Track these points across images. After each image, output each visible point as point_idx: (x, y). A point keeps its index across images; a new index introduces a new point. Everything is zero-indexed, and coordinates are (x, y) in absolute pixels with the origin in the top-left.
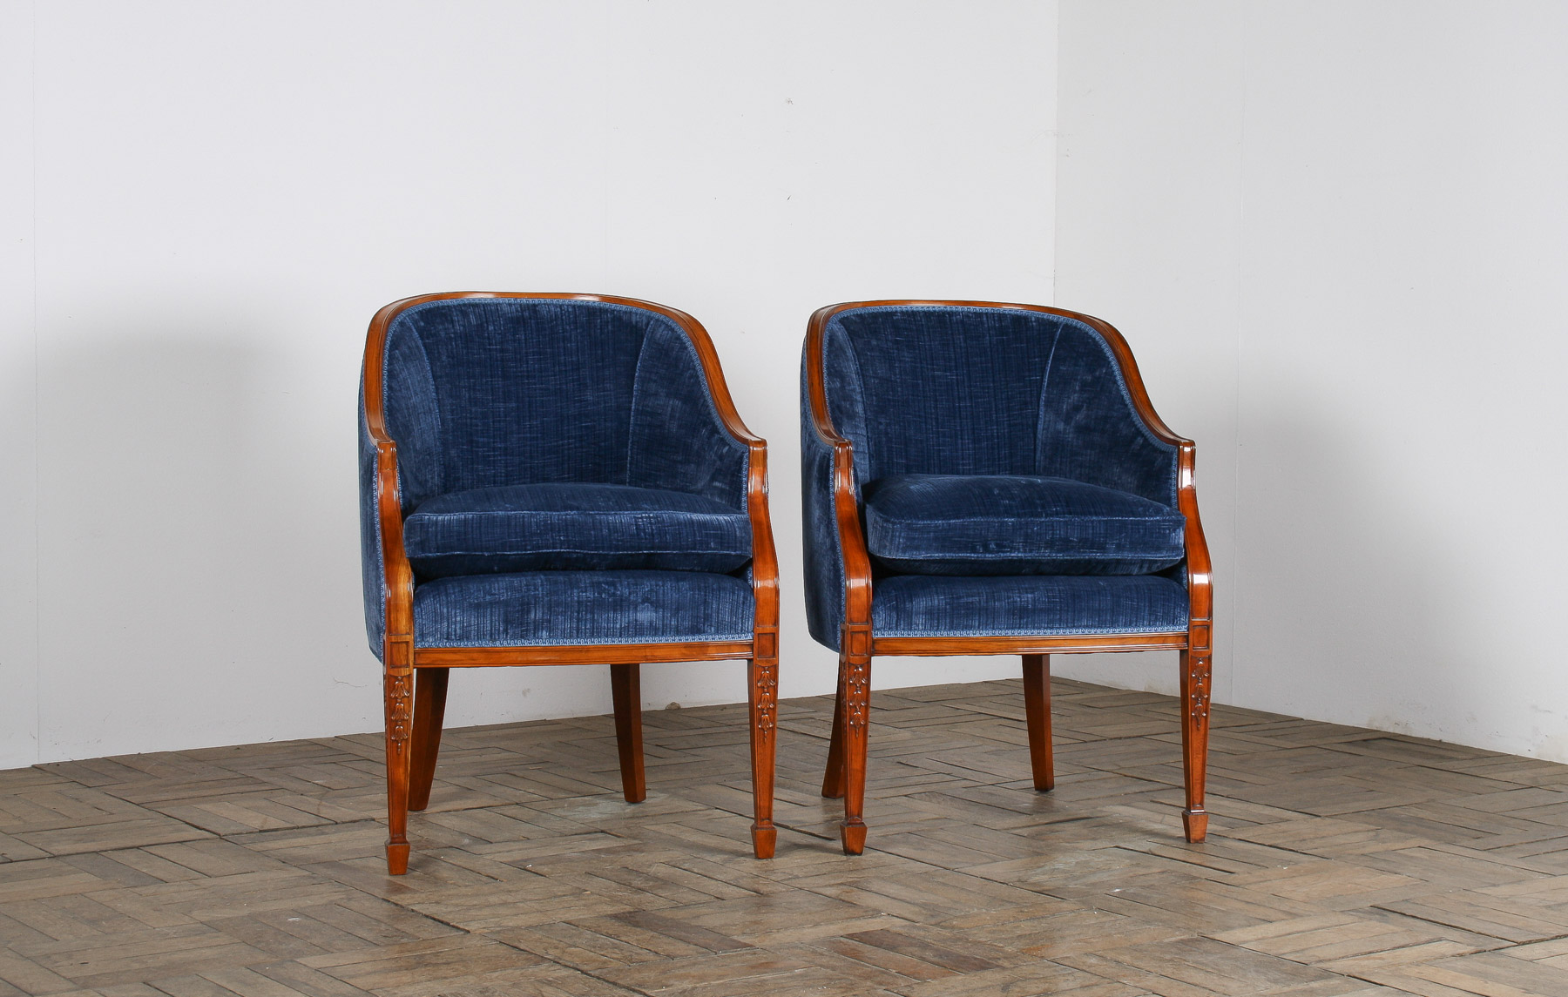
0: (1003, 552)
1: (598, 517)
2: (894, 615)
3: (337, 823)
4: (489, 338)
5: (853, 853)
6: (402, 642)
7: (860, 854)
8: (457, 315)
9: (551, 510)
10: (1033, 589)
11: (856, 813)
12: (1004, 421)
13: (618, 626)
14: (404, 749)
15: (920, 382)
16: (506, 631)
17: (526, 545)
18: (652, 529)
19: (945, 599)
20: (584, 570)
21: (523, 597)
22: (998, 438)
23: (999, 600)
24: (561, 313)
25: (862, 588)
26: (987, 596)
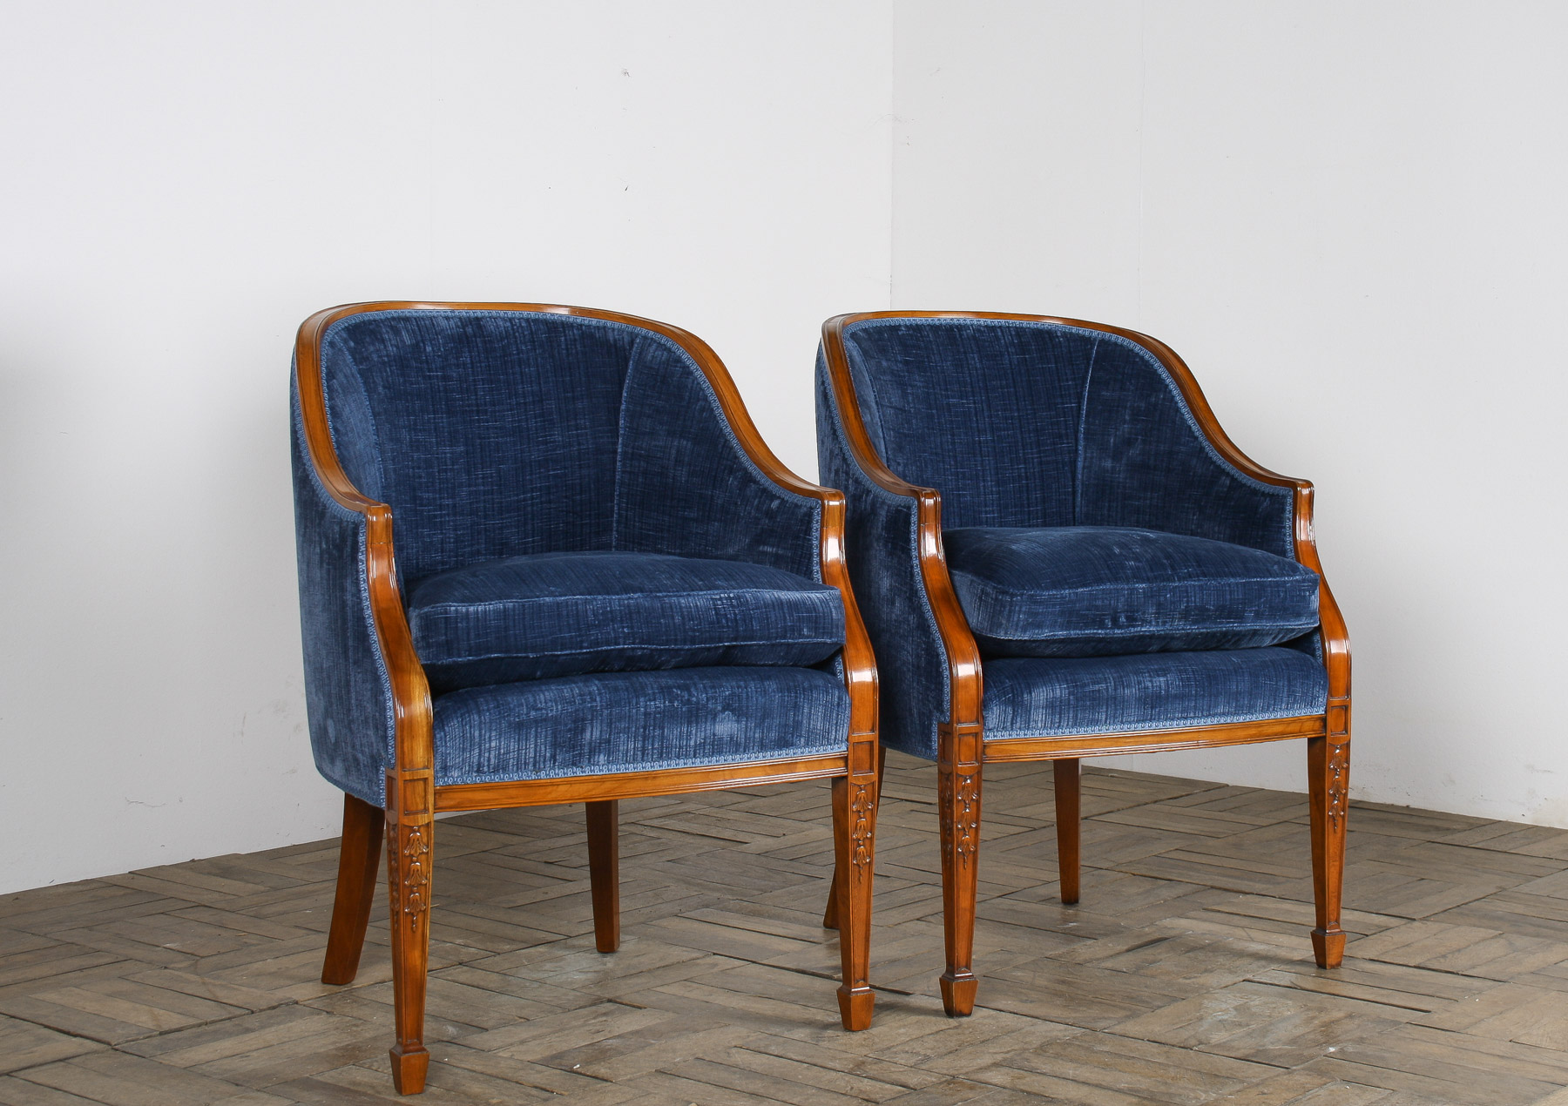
0: (1134, 626)
1: (667, 600)
2: (1010, 710)
3: (253, 1012)
4: (427, 362)
5: (961, 1014)
6: (418, 780)
7: (969, 1015)
8: (388, 332)
9: (608, 594)
10: (1164, 670)
11: (964, 964)
12: (1033, 458)
13: (692, 743)
14: (420, 924)
15: (934, 411)
16: (553, 757)
17: (582, 642)
18: (735, 614)
19: (1068, 687)
20: (646, 670)
21: (577, 710)
22: (1027, 479)
23: (1129, 686)
24: (513, 329)
25: (970, 677)
26: (1115, 683)
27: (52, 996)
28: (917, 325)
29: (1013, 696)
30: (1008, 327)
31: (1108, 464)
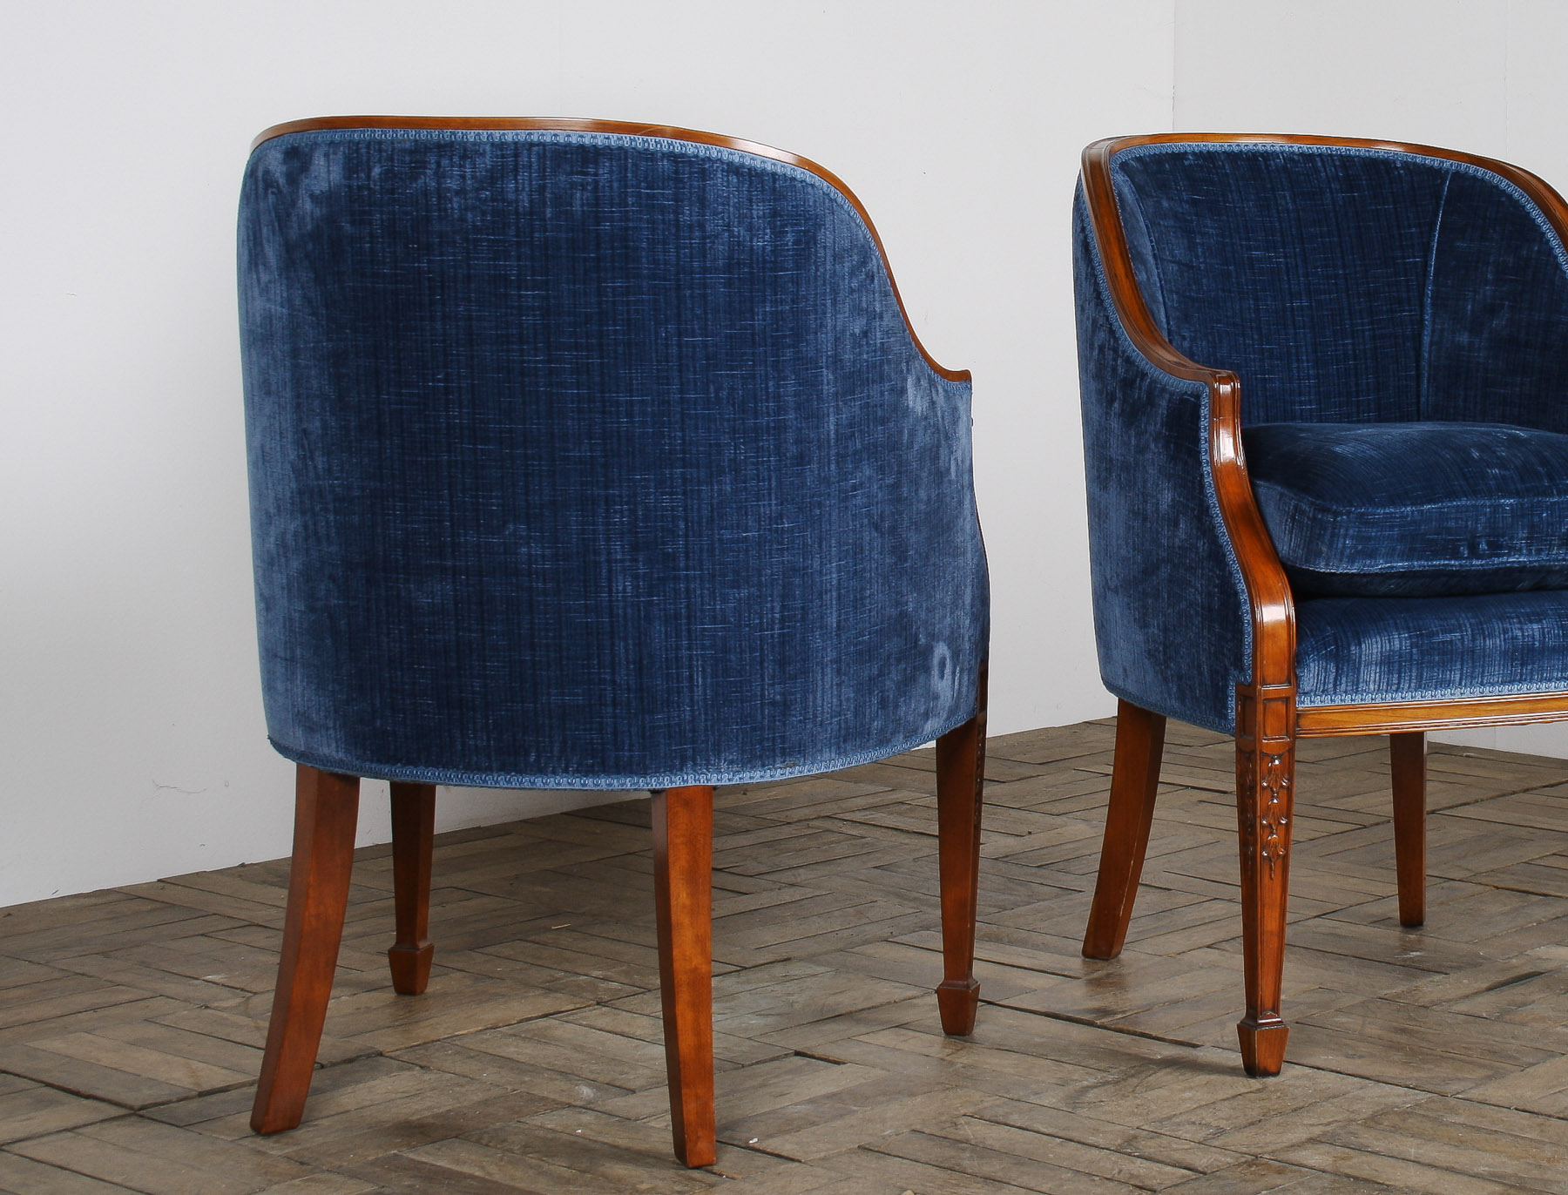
0: (1498, 556)
2: (1332, 667)
5: (1266, 1073)
7: (1276, 1074)
10: (1538, 614)
11: (1271, 1008)
12: (1363, 331)
15: (1231, 268)
19: (1410, 637)
22: (1355, 360)
23: (1491, 636)
25: (1280, 622)
26: (1472, 631)
27: (56, 1045)
28: (1208, 152)
29: (1337, 648)
30: (1331, 155)
31: (1464, 338)
